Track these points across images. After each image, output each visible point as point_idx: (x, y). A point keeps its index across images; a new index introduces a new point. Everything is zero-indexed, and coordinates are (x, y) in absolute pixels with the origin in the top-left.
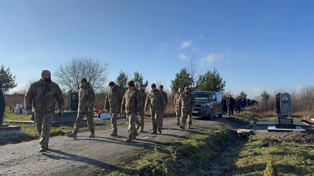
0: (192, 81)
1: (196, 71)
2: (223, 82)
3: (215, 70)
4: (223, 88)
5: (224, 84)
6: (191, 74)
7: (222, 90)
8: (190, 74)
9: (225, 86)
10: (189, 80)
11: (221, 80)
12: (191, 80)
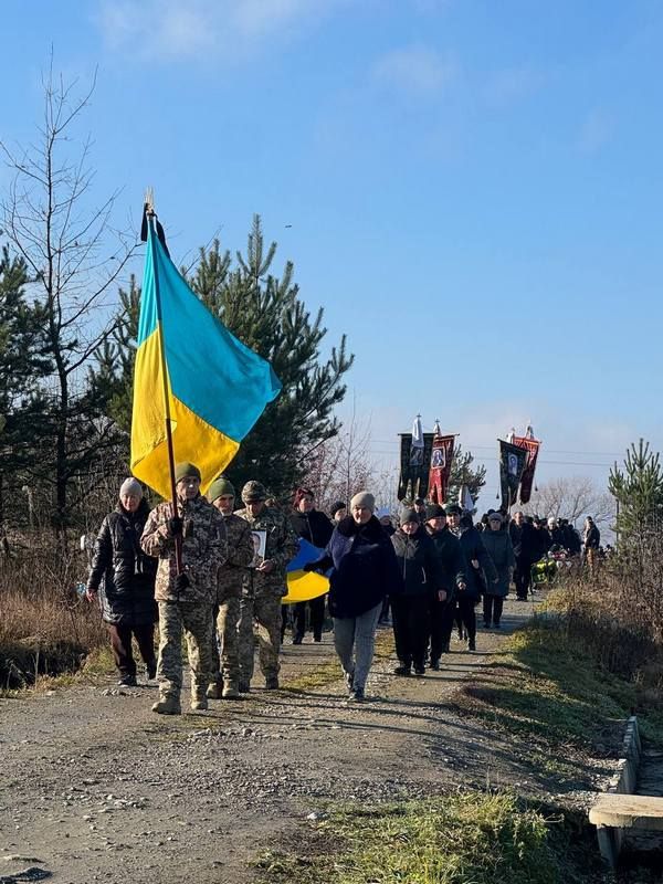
0: (54, 334)
1: (83, 240)
2: (323, 354)
3: (257, 240)
4: (322, 415)
5: (337, 377)
6: (43, 265)
7: (315, 435)
8: (31, 273)
9: (339, 395)
10: (21, 326)
11: (314, 338)
12: (38, 328)
